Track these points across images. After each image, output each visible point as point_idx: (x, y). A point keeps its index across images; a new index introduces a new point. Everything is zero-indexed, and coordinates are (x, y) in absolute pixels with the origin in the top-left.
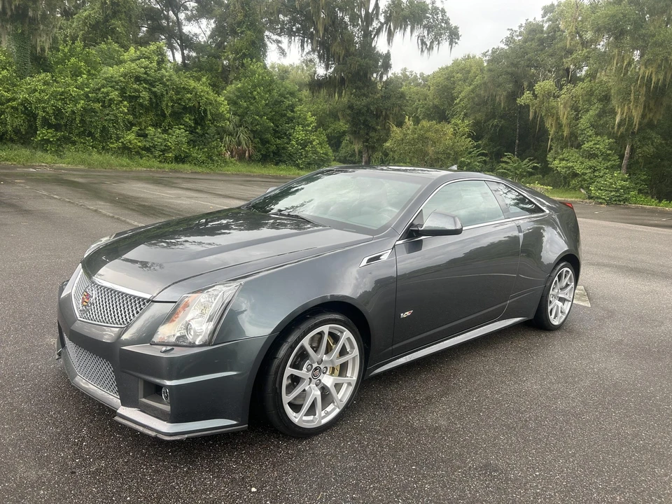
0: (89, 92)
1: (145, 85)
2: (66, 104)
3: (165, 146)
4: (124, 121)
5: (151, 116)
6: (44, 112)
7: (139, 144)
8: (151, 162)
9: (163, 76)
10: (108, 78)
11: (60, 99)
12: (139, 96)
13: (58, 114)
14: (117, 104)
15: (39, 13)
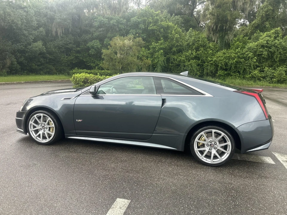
0: (240, 55)
1: (266, 49)
2: (230, 60)
3: (273, 75)
4: (254, 66)
5: (269, 62)
6: (221, 64)
7: (260, 75)
8: (263, 83)
9: (276, 43)
10: (249, 48)
11: (228, 59)
12: (263, 54)
13: (226, 64)
14: (252, 58)
15: (228, 27)
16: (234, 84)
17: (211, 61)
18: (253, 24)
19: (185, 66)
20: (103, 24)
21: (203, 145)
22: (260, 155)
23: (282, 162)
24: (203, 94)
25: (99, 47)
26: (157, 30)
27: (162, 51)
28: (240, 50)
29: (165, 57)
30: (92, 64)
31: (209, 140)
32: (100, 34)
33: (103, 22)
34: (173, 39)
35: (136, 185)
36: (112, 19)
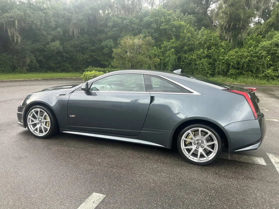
0: (253, 54)
2: (242, 59)
4: (267, 64)
6: (233, 63)
7: (274, 74)
8: (277, 83)
10: (262, 46)
11: (240, 57)
12: (276, 53)
13: (238, 63)
14: (265, 57)
15: (241, 25)
16: (246, 83)
17: (222, 60)
18: (268, 23)
19: (196, 65)
20: (117, 24)
21: (191, 144)
22: (253, 156)
23: (274, 163)
24: (191, 92)
25: (113, 46)
26: (168, 29)
27: (173, 50)
28: (253, 48)
29: (176, 55)
30: (106, 63)
31: (196, 139)
32: (114, 34)
33: (117, 22)
34: (184, 38)
35: (116, 181)
36: (125, 19)
